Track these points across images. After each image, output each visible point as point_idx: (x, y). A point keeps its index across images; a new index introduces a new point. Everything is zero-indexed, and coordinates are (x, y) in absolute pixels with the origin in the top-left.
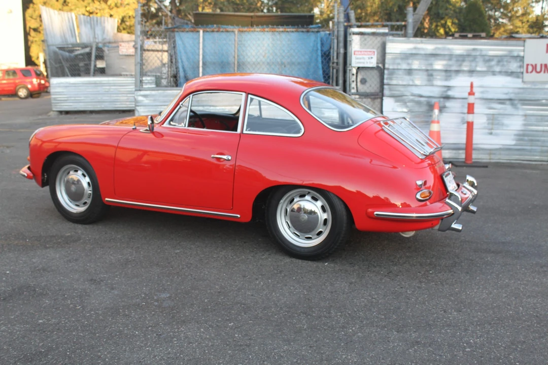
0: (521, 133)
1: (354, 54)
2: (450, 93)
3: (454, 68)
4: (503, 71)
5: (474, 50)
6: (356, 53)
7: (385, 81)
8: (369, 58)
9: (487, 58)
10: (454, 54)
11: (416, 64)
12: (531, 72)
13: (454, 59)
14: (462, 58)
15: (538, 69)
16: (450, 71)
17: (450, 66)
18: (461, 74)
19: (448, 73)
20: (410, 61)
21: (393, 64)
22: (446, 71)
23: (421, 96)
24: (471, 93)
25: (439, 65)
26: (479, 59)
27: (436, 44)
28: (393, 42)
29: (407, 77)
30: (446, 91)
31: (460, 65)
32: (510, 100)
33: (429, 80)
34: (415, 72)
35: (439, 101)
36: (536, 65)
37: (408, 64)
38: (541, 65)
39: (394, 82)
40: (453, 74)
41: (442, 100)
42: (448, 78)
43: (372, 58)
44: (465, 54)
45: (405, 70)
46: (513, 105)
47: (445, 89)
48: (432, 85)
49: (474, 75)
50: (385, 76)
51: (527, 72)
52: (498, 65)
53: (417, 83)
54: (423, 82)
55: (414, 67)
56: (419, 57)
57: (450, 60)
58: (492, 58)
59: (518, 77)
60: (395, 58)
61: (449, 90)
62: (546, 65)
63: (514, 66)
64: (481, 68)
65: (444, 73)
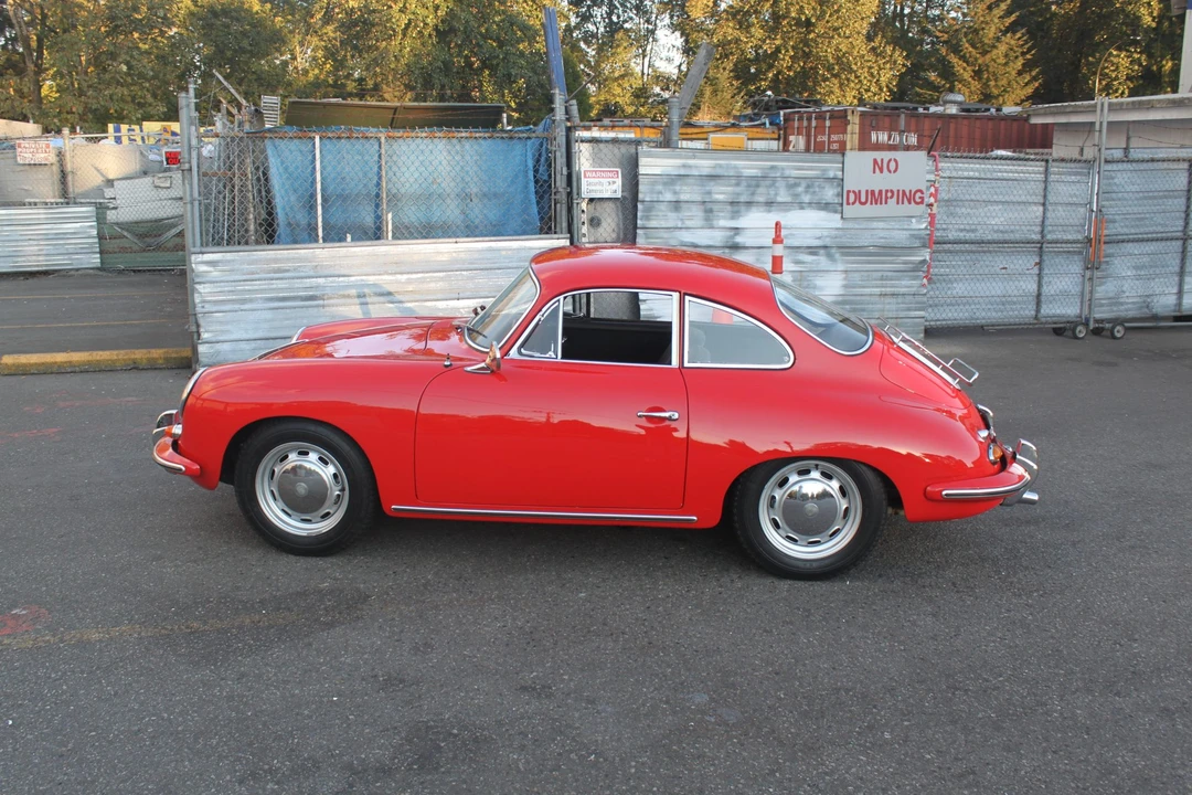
0: (840, 298)
1: (585, 177)
2: (739, 239)
3: (743, 199)
4: (815, 201)
5: (773, 167)
6: (589, 174)
7: (640, 223)
8: (609, 183)
9: (792, 181)
10: (745, 175)
11: (688, 193)
12: (853, 203)
13: (744, 183)
14: (755, 182)
15: (863, 200)
16: (738, 203)
17: (738, 194)
18: (754, 209)
19: (737, 207)
20: (677, 188)
21: (652, 192)
22: (732, 203)
24: (777, 240)
25: (721, 193)
26: (781, 184)
27: (716, 159)
28: (649, 155)
29: (672, 215)
30: (732, 237)
31: (753, 194)
32: (825, 247)
33: (707, 219)
34: (684, 206)
36: (860, 192)
37: (675, 193)
38: (867, 191)
39: (653, 223)
40: (743, 208)
41: (727, 251)
42: (735, 215)
43: (613, 182)
44: (759, 175)
45: (670, 202)
46: (830, 257)
47: (731, 233)
48: (712, 227)
49: (774, 209)
50: (639, 214)
51: (848, 204)
52: (806, 192)
53: (689, 223)
54: (697, 222)
55: (683, 197)
56: (691, 181)
57: (738, 185)
58: (797, 181)
59: (836, 212)
60: (653, 184)
61: (736, 234)
62: (873, 192)
63: (830, 194)
64: (783, 197)
65: (729, 208)
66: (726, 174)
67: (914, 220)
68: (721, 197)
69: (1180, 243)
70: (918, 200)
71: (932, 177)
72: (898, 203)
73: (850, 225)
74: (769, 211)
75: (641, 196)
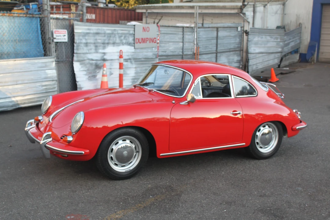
0: (134, 78)
1: (55, 33)
2: (105, 57)
3: (106, 42)
4: (127, 42)
5: (115, 30)
6: (56, 32)
7: (75, 51)
8: (63, 36)
9: (120, 35)
10: (107, 33)
11: (91, 40)
12: (138, 43)
13: (106, 36)
14: (110, 35)
15: (140, 41)
16: (105, 43)
17: (105, 40)
18: (110, 45)
20: (87, 38)
21: (79, 39)
22: (103, 43)
23: (93, 60)
24: (121, 57)
25: (100, 39)
26: (117, 36)
28: (78, 25)
29: (85, 48)
30: (103, 56)
31: (109, 40)
32: (130, 59)
33: (96, 49)
34: (89, 44)
35: (101, 62)
36: (139, 39)
37: (86, 40)
38: (141, 39)
39: (79, 52)
40: (106, 45)
41: (102, 61)
42: (104, 48)
43: (65, 36)
44: (111, 33)
45: (84, 43)
46: (131, 62)
47: (103, 55)
48: (97, 52)
49: (115, 45)
50: (75, 48)
51: (136, 43)
52: (124, 39)
53: (90, 51)
54: (93, 51)
55: (89, 41)
56: (91, 35)
57: (105, 36)
58: (121, 35)
59: (132, 46)
60: (79, 36)
61: (105, 55)
62: (143, 39)
63: (131, 39)
64: (118, 41)
65: (102, 45)
66: (101, 32)
67: (154, 49)
68: (99, 41)
69: (215, 54)
70: (155, 41)
71: (158, 33)
72: (149, 42)
73: (138, 51)
74: (114, 46)
75: (75, 41)
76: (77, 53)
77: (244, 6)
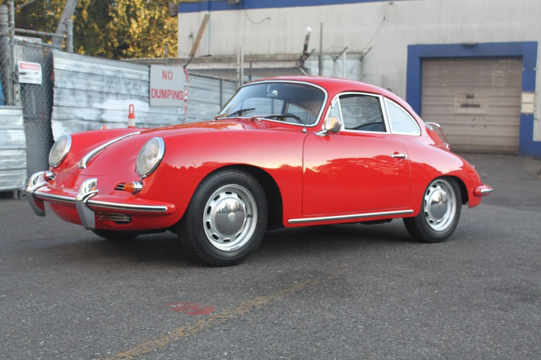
1: (21, 67)
2: (105, 117)
3: (105, 90)
4: (137, 94)
5: (119, 71)
6: (23, 66)
7: (55, 102)
8: (35, 73)
9: (127, 81)
10: (106, 74)
12: (155, 97)
13: (105, 80)
14: (112, 79)
15: (158, 95)
16: (103, 92)
17: (103, 87)
18: (111, 97)
19: (103, 95)
20: (74, 80)
21: (61, 81)
22: (100, 92)
23: (83, 120)
24: (131, 117)
25: (95, 84)
26: (122, 82)
27: (93, 63)
28: (59, 56)
29: (71, 98)
30: (100, 115)
31: (110, 87)
33: (89, 102)
34: (78, 92)
35: (97, 125)
36: (157, 90)
37: (73, 83)
38: (160, 90)
39: (62, 103)
40: (105, 96)
41: (98, 124)
42: (102, 100)
43: (37, 73)
44: (113, 75)
45: (70, 89)
47: (100, 112)
48: (91, 108)
49: (119, 98)
50: (55, 96)
51: (152, 97)
52: (133, 88)
53: (80, 104)
54: (84, 104)
55: (77, 86)
56: (81, 76)
57: (103, 81)
58: (130, 81)
59: (146, 101)
60: (62, 76)
61: (103, 113)
62: (162, 91)
63: (144, 90)
64: (123, 91)
65: (99, 95)
66: (97, 73)
67: (179, 109)
68: (95, 88)
70: (181, 97)
71: (186, 84)
72: (173, 98)
73: (154, 110)
74: (117, 99)
75: (56, 84)
76: (57, 106)
77: (306, 56)
